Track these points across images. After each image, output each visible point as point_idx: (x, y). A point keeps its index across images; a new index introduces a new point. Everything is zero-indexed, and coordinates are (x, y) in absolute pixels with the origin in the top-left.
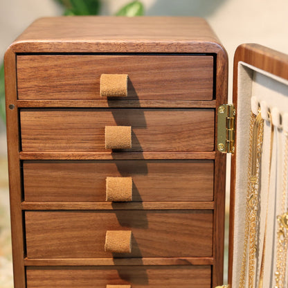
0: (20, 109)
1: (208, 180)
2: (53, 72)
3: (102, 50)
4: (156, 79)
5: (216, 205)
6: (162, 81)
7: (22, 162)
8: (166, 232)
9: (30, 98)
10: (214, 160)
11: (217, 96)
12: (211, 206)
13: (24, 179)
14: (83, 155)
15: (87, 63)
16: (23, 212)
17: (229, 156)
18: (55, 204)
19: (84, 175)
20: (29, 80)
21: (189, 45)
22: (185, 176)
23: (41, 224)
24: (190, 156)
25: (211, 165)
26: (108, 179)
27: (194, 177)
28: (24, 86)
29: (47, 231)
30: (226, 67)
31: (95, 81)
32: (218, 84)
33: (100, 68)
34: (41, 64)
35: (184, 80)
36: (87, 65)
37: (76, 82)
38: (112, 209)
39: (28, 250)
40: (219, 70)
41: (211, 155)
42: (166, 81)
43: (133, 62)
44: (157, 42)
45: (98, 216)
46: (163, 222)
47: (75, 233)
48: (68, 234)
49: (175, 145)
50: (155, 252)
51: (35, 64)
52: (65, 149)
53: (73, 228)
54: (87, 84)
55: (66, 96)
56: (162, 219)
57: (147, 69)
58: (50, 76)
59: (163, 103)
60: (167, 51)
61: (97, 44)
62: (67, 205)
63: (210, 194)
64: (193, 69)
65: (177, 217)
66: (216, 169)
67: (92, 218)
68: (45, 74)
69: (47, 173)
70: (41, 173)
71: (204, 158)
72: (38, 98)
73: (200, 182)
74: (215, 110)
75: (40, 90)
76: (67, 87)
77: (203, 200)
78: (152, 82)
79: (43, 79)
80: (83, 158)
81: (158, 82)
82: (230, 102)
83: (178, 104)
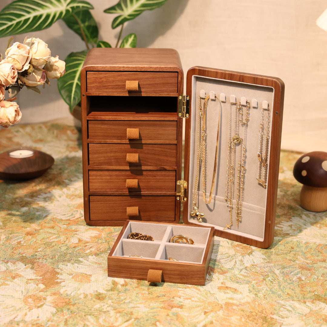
1: (174, 130)
2: (104, 80)
3: (126, 70)
4: (151, 83)
5: (178, 142)
6: (154, 84)
7: (88, 121)
8: (155, 154)
9: (93, 91)
10: (177, 121)
11: (178, 91)
12: (175, 142)
13: (89, 129)
14: (116, 118)
15: (119, 76)
16: (88, 144)
17: (184, 119)
18: (103, 141)
19: (117, 127)
20: (93, 83)
21: (166, 68)
22: (163, 128)
23: (96, 150)
25: (175, 123)
26: (128, 129)
27: (167, 128)
28: (90, 86)
29: (99, 153)
30: (182, 78)
31: (123, 84)
32: (179, 85)
33: (125, 78)
34: (99, 76)
35: (163, 84)
36: (120, 76)
37: (115, 84)
38: (128, 143)
39: (90, 162)
40: (179, 79)
41: (176, 119)
42: (156, 84)
43: (141, 75)
44: (151, 66)
45: (122, 146)
46: (153, 150)
47: (112, 155)
48: (109, 155)
50: (149, 164)
51: (96, 76)
53: (111, 152)
54: (119, 85)
55: (110, 91)
57: (147, 79)
58: (103, 81)
59: (153, 94)
60: (155, 70)
61: (123, 67)
62: (108, 141)
63: (175, 137)
64: (168, 79)
65: (160, 148)
66: (178, 125)
67: (120, 147)
68: (100, 80)
69: (99, 126)
70: (97, 126)
71: (172, 120)
72: (97, 91)
73: (171, 131)
75: (98, 88)
76: (110, 87)
77: (172, 139)
78: (149, 85)
79: (100, 83)
80: (116, 119)
81: (152, 84)
82: (185, 94)
83: (160, 95)
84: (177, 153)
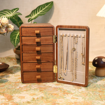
0: (22, 36)
2: (28, 30)
4: (44, 31)
7: (22, 45)
8: (46, 56)
9: (24, 35)
11: (53, 34)
12: (53, 52)
15: (33, 29)
16: (22, 53)
17: (55, 44)
18: (27, 52)
19: (32, 47)
21: (49, 26)
23: (25, 56)
24: (49, 44)
26: (36, 48)
28: (23, 33)
30: (54, 29)
31: (34, 32)
32: (53, 32)
33: (35, 30)
35: (48, 31)
37: (31, 32)
38: (36, 53)
39: (23, 60)
41: (52, 44)
43: (40, 29)
44: (43, 25)
45: (34, 54)
49: (47, 42)
50: (44, 60)
51: (25, 29)
52: (29, 43)
53: (30, 56)
55: (30, 34)
56: (44, 54)
57: (42, 30)
59: (45, 35)
60: (45, 27)
62: (30, 52)
63: (52, 50)
66: (53, 46)
68: (26, 31)
69: (26, 47)
73: (51, 48)
74: (53, 36)
75: (25, 33)
79: (26, 32)
82: (55, 35)
83: (47, 35)
84: (53, 56)
